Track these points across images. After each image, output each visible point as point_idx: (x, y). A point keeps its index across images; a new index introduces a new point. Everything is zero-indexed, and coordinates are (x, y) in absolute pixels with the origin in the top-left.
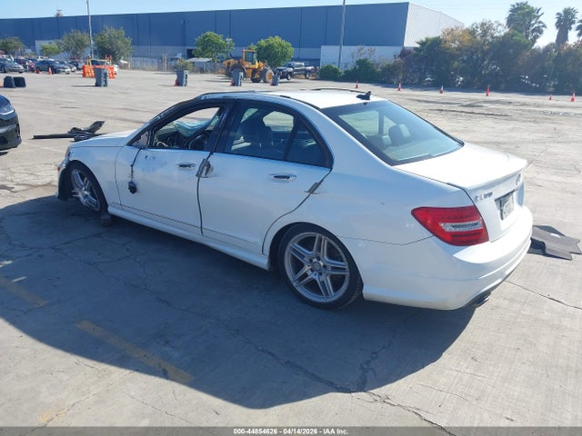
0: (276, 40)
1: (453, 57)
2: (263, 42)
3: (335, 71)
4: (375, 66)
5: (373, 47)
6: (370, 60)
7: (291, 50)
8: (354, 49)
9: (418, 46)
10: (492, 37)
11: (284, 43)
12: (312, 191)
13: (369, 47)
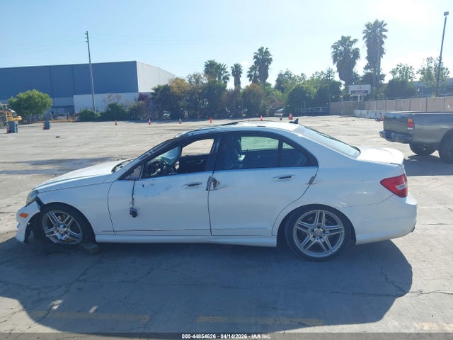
0: (35, 93)
1: (180, 98)
2: (21, 95)
3: (92, 114)
4: (123, 108)
5: (120, 94)
6: (119, 104)
7: (50, 100)
8: (105, 96)
9: (153, 91)
10: (202, 84)
11: (41, 94)
12: (311, 183)
13: (117, 94)
